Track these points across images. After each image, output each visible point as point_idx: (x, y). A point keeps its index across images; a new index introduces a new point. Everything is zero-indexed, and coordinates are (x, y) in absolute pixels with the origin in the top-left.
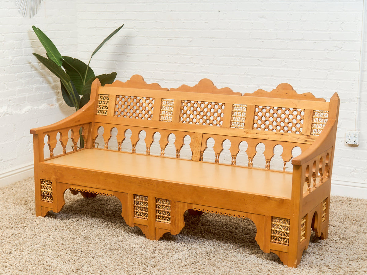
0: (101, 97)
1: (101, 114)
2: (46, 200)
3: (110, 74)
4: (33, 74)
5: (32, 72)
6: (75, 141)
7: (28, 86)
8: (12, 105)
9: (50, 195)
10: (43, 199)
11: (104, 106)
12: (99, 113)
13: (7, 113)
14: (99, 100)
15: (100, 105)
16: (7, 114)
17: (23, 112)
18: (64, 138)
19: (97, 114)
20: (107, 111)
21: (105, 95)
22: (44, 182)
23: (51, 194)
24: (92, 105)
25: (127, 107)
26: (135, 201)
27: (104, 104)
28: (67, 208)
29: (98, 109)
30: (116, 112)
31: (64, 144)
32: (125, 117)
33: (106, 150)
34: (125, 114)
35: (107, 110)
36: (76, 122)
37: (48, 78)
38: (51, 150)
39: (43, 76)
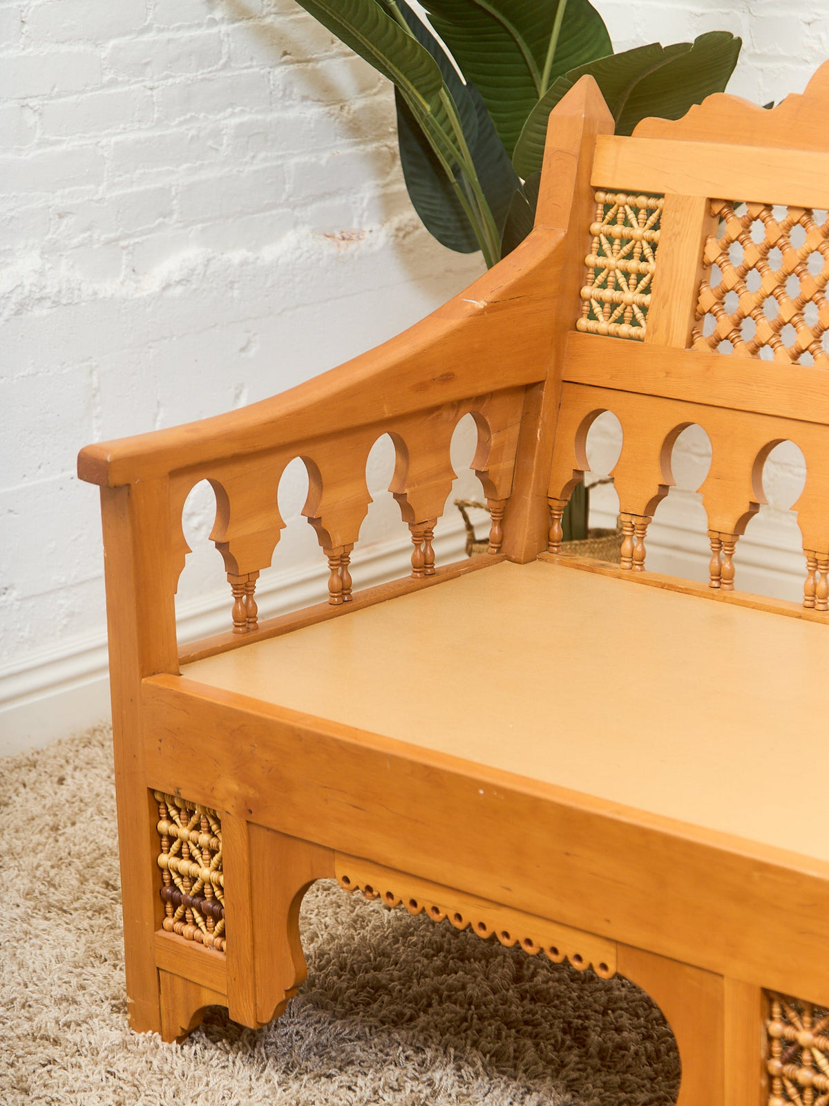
0: (608, 207)
1: (603, 325)
2: (188, 929)
3: (686, 45)
4: (221, 42)
5: (214, 30)
6: (420, 517)
7: (186, 121)
8: (75, 241)
9: (208, 903)
10: (168, 922)
11: (627, 274)
12: (592, 316)
13: (38, 296)
14: (596, 227)
15: (600, 261)
16: (41, 299)
17: (151, 284)
18: (336, 497)
19: (584, 323)
20: (644, 309)
21: (635, 194)
22: (173, 813)
23: (218, 893)
24: (543, 265)
25: (782, 284)
26: (770, 1039)
27: (629, 256)
28: (352, 969)
29: (587, 291)
30: (708, 317)
31: (338, 540)
32: (765, 352)
33: (630, 579)
34: (766, 333)
35: (647, 299)
36: (422, 387)
37: (319, 65)
38: (243, 586)
39: (288, 52)
